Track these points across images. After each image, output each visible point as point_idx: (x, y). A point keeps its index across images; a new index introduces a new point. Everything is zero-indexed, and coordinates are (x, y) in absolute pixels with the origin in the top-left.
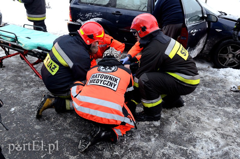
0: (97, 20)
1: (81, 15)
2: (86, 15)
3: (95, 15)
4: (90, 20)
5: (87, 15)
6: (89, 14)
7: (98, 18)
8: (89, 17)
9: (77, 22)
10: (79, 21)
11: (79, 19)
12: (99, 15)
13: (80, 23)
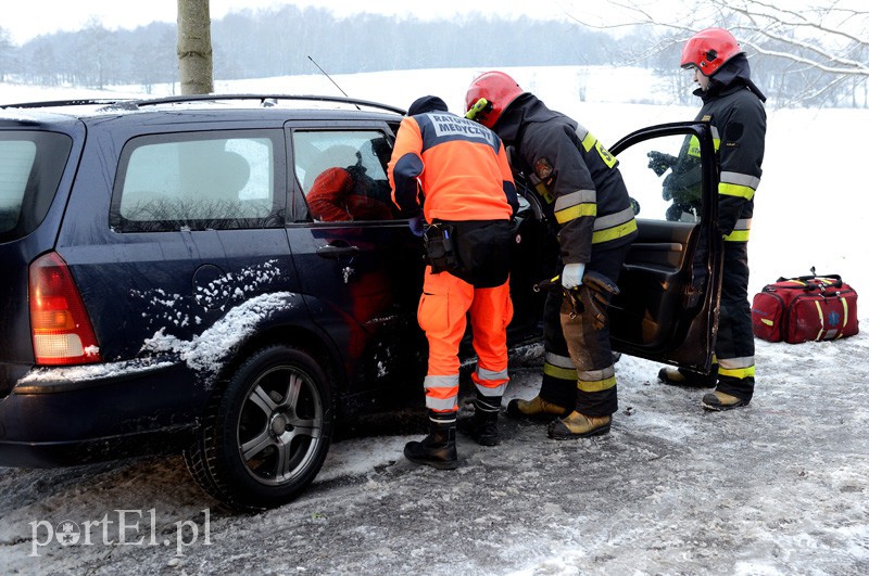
0: (266, 305)
1: (170, 303)
2: (199, 297)
3: (249, 280)
4: (227, 317)
5: (206, 294)
6: (217, 286)
7: (265, 295)
8: (218, 301)
9: (146, 353)
10: (160, 340)
11: (158, 334)
12: (266, 276)
13: (170, 354)
